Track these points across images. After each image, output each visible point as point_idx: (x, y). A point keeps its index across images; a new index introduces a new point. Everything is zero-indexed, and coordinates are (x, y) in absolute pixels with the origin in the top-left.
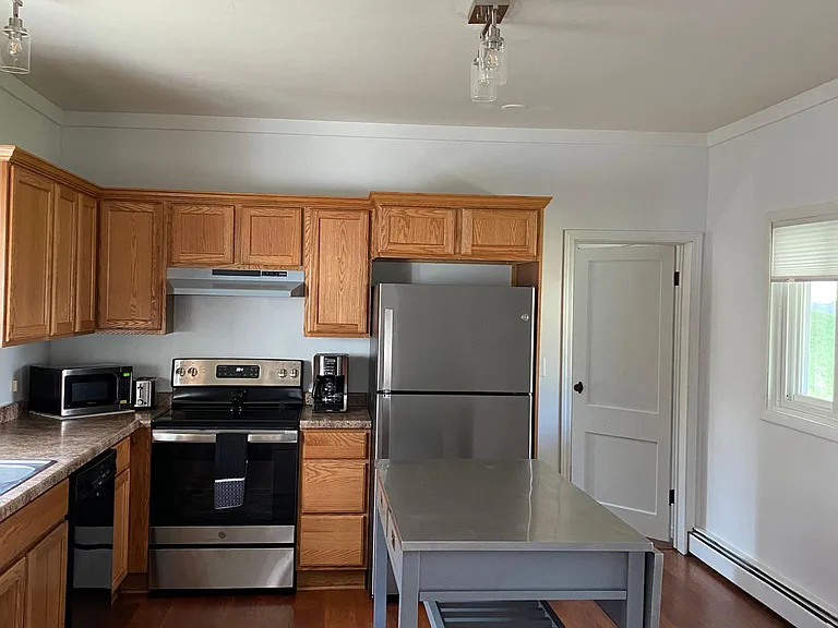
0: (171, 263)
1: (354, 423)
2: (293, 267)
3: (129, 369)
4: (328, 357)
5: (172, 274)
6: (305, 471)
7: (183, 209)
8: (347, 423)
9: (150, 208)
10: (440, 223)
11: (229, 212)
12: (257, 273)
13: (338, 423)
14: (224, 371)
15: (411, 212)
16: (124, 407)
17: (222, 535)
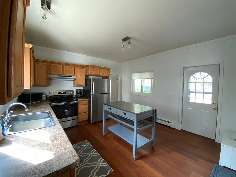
0: (50, 74)
1: (86, 99)
2: (73, 76)
3: (42, 93)
4: (79, 90)
5: (51, 76)
6: (79, 107)
7: (53, 64)
8: (85, 99)
9: (46, 64)
10: (98, 70)
11: (61, 66)
12: (67, 76)
13: (84, 99)
14: (59, 93)
15: (94, 68)
16: (42, 100)
17: (65, 119)
